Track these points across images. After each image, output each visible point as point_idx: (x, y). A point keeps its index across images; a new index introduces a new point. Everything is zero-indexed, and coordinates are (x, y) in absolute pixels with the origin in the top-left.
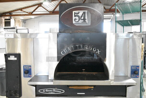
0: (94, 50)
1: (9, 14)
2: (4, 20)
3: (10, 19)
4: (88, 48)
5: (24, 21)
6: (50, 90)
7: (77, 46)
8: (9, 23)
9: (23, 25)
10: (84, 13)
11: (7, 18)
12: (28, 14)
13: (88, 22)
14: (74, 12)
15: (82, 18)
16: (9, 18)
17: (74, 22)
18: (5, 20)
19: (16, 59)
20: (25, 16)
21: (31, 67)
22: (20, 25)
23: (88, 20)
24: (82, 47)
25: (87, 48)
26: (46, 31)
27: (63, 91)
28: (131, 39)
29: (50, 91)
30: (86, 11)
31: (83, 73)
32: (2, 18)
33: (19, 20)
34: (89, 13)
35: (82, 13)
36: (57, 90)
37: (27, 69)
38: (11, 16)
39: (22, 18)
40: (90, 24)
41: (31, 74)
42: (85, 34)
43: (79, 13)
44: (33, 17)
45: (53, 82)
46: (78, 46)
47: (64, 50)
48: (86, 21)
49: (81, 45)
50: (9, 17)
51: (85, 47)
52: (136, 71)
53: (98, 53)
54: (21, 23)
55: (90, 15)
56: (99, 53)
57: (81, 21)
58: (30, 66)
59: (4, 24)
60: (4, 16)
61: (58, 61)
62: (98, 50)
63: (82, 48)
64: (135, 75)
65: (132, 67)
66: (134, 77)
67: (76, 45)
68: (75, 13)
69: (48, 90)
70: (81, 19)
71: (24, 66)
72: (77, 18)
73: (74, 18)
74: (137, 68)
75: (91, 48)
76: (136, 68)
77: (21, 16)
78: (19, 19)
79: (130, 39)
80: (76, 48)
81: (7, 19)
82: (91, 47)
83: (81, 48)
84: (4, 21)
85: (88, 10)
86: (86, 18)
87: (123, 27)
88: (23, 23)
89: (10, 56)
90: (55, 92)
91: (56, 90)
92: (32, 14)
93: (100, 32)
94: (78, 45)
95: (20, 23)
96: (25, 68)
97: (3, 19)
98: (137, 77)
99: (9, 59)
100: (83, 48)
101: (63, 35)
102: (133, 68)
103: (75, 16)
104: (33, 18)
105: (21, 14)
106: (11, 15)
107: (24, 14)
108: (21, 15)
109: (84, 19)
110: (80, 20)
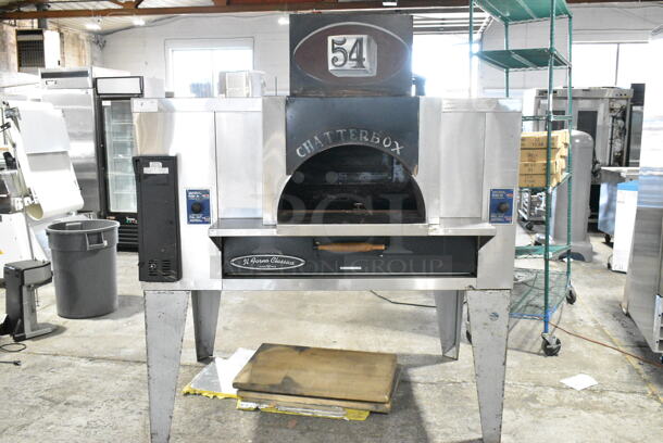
0: (387, 143)
1: (35, 10)
2: (14, 33)
3: (39, 32)
4: (370, 139)
5: (100, 40)
6: (263, 258)
7: (339, 132)
8: (39, 46)
9: (96, 55)
10: (359, 42)
11: (28, 24)
12: (120, 7)
13: (370, 67)
14: (330, 39)
15: (354, 56)
16: (36, 26)
17: (331, 67)
18: (19, 33)
19: (166, 171)
20: (107, 18)
21: (208, 194)
22: (79, 56)
23: (370, 61)
24: (352, 135)
25: (367, 138)
26: (195, 82)
27: (300, 262)
29: (265, 261)
30: (365, 37)
31: (355, 211)
32: (5, 26)
33: (77, 36)
34: (373, 41)
35: (354, 41)
36: (284, 259)
37: (198, 200)
38: (47, 17)
39: (93, 25)
40: (375, 74)
41: (208, 215)
42: (360, 99)
43: (344, 42)
44: (138, 21)
45: (275, 230)
46: (341, 133)
47: (305, 145)
48: (365, 63)
49: (351, 131)
50: (36, 21)
51: (361, 135)
52: (502, 203)
53: (396, 151)
54: (87, 46)
55: (374, 46)
56: (398, 153)
57: (350, 65)
59: (16, 50)
60: (15, 19)
61: (288, 174)
62: (397, 144)
63: (354, 137)
64: (501, 216)
65: (494, 192)
66: (499, 220)
68: (333, 42)
69: (257, 258)
70: (351, 59)
72: (340, 55)
73: (331, 55)
74: (508, 195)
75: (378, 138)
76: (504, 195)
77: (90, 16)
78: (77, 31)
80: (336, 137)
81: (25, 28)
82: (376, 136)
83: (352, 138)
84: (12, 39)
85: (370, 35)
86: (365, 56)
87: (507, 72)
88: (97, 48)
89: (151, 163)
90: (278, 265)
91: (280, 259)
92: (136, 6)
93: (401, 95)
95: (83, 46)
96: (192, 196)
97: (10, 31)
98: (508, 222)
99: (146, 171)
100: (356, 139)
101: (300, 103)
102: (495, 196)
103: (334, 50)
104: (139, 27)
105: (91, 8)
106: (46, 10)
107: (102, 8)
108: (89, 11)
109: (360, 60)
110: (348, 62)
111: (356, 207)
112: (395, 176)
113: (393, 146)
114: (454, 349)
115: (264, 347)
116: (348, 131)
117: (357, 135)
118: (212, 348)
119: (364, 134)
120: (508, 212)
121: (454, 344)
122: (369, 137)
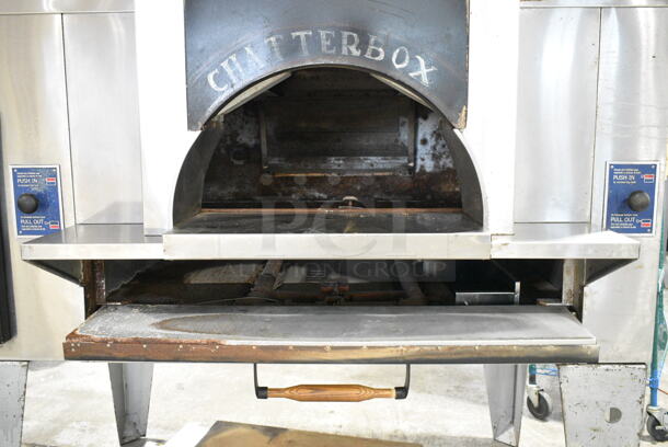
0: (399, 61)
4: (364, 52)
7: (298, 37)
21: (55, 176)
24: (325, 43)
25: (357, 49)
28: (613, 11)
37: (36, 189)
41: (55, 218)
46: (303, 38)
47: (225, 65)
49: (323, 34)
51: (345, 42)
52: (634, 194)
53: (419, 77)
56: (425, 81)
58: (52, 173)
62: (422, 61)
63: (329, 48)
64: (631, 218)
65: (617, 171)
66: (625, 226)
67: (294, 34)
71: (20, 175)
74: (645, 177)
75: (381, 50)
76: (637, 177)
79: (609, 13)
82: (376, 44)
83: (324, 49)
94: (302, 34)
96: (23, 181)
98: (644, 231)
100: (333, 51)
102: (620, 178)
111: (345, 204)
112: (419, 162)
113: (414, 63)
114: (512, 430)
115: (219, 426)
116: (316, 34)
117: (336, 43)
118: (146, 424)
119: (351, 41)
120: (646, 210)
121: (512, 422)
122: (363, 45)
